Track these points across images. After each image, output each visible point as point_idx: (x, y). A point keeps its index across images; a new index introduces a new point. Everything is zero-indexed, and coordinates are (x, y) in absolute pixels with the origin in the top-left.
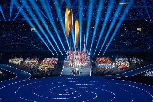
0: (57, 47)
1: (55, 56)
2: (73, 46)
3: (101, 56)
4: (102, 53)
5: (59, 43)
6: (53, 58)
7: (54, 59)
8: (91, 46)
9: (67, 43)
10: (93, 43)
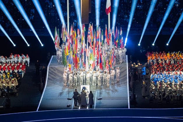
0: (25, 21)
1: (21, 50)
2: (74, 18)
3: (161, 49)
4: (163, 38)
5: (33, 10)
6: (12, 57)
7: (18, 58)
8: (129, 17)
9: (55, 9)
10: (137, 9)
